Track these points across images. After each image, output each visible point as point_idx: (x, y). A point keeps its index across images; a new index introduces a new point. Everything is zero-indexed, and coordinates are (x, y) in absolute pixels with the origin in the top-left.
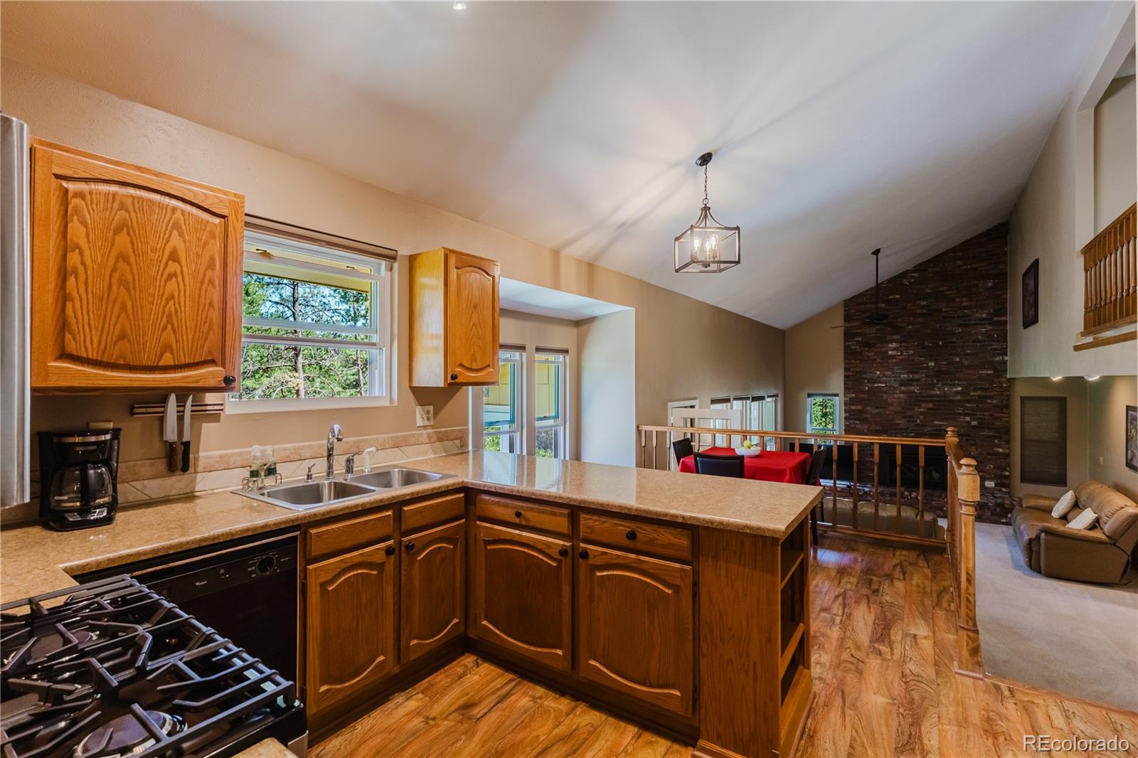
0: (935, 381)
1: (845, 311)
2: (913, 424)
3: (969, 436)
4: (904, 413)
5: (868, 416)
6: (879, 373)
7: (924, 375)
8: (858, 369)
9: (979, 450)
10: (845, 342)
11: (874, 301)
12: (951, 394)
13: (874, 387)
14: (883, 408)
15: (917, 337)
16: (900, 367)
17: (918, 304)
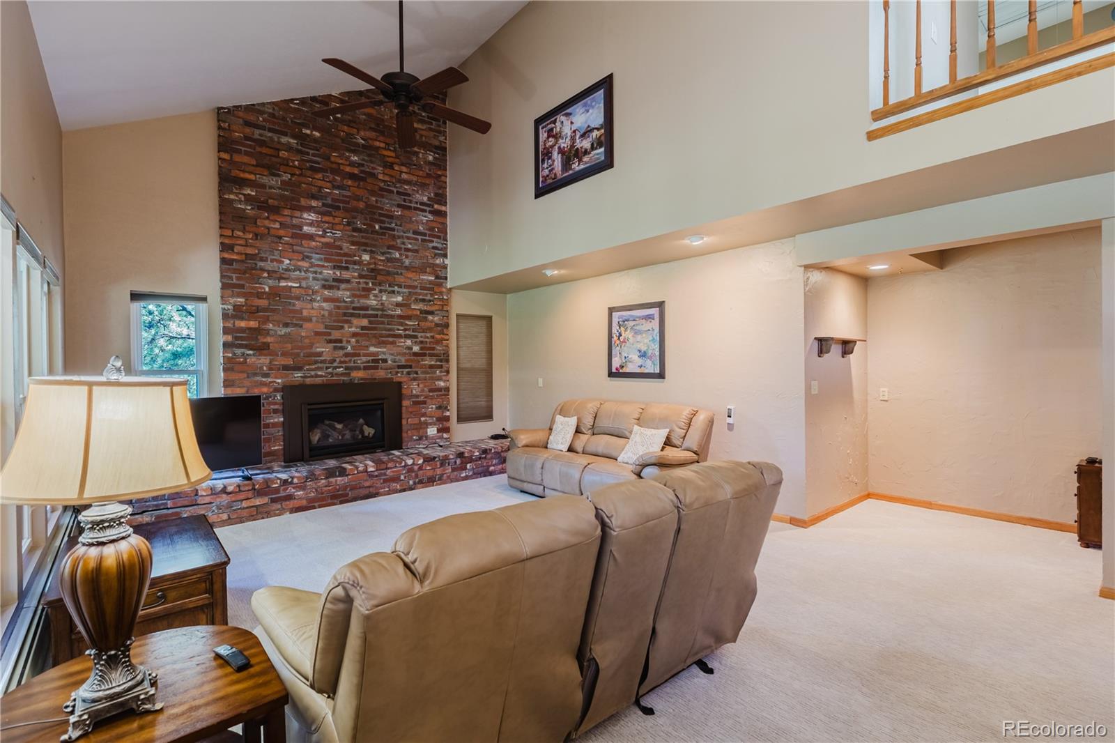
0: (371, 285)
2: (341, 352)
3: (411, 367)
4: (329, 334)
5: (269, 339)
6: (288, 262)
7: (356, 274)
8: (249, 251)
10: (220, 192)
11: (277, 128)
12: (390, 306)
13: (279, 286)
14: (296, 325)
15: (346, 210)
16: (322, 256)
17: (348, 158)
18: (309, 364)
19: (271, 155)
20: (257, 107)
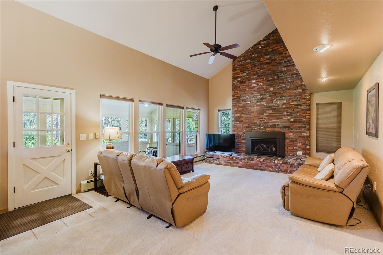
0: (273, 98)
1: (233, 66)
2: (262, 122)
3: (289, 127)
4: (259, 116)
5: (242, 119)
6: (247, 96)
7: (268, 96)
8: (238, 95)
9: (294, 134)
10: (233, 82)
11: (245, 59)
12: (281, 105)
13: (245, 104)
14: (249, 114)
15: (265, 75)
16: (257, 92)
17: (266, 58)
18: (253, 126)
19: (244, 67)
20: (241, 56)
